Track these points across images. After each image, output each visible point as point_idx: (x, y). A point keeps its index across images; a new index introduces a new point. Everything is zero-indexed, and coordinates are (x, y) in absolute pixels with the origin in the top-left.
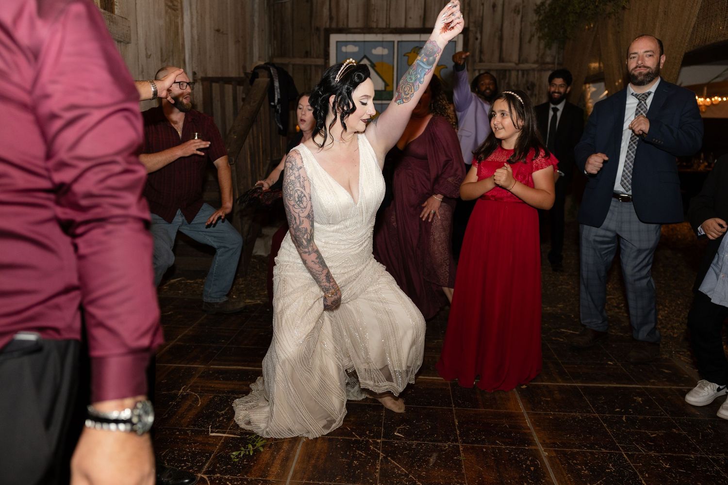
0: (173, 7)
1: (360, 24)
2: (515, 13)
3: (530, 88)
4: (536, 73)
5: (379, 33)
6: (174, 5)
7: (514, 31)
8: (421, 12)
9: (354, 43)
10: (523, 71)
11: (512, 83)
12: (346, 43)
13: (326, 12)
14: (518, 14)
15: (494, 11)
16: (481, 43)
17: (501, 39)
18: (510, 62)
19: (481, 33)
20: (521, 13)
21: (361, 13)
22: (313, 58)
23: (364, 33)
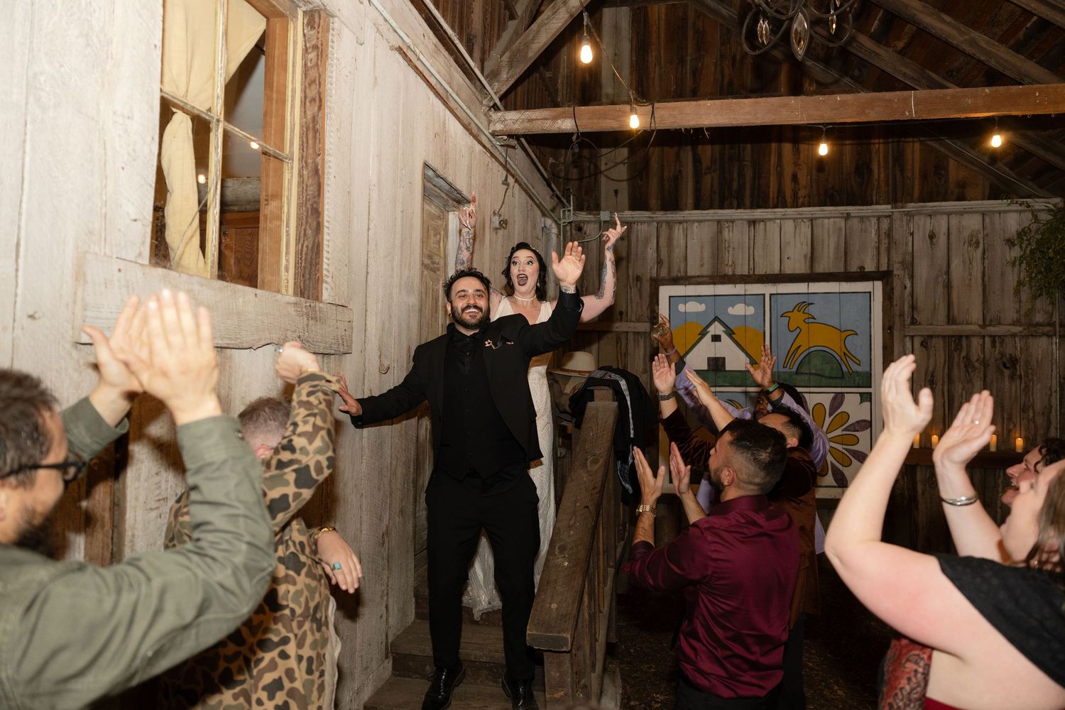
0: (432, 266)
1: (706, 271)
2: (970, 245)
3: (1008, 365)
4: (1017, 339)
5: (740, 283)
6: (433, 263)
7: (971, 275)
8: (807, 249)
9: (698, 297)
10: (993, 337)
11: (974, 358)
12: (686, 298)
13: (651, 253)
14: (977, 247)
15: (932, 243)
16: (912, 294)
17: (948, 286)
18: (967, 324)
19: (912, 277)
20: (981, 246)
21: (707, 254)
22: (631, 321)
23: (714, 283)
